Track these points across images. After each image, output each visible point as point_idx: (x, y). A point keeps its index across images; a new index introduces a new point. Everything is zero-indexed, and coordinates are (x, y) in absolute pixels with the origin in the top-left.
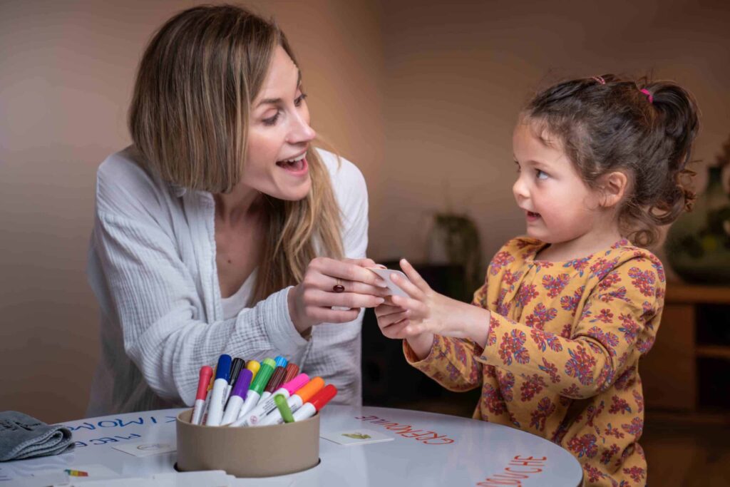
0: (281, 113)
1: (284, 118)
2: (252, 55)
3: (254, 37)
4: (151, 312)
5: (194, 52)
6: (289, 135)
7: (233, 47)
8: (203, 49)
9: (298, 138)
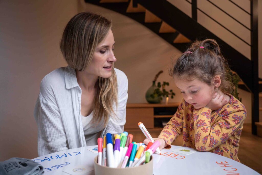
0: (107, 51)
1: (107, 52)
2: (102, 27)
3: (104, 22)
4: (52, 133)
5: (83, 22)
6: (108, 58)
7: (97, 23)
8: (86, 22)
9: (111, 60)
